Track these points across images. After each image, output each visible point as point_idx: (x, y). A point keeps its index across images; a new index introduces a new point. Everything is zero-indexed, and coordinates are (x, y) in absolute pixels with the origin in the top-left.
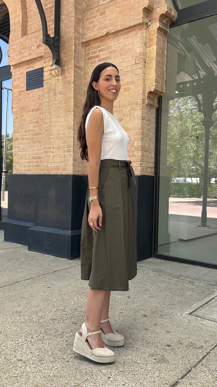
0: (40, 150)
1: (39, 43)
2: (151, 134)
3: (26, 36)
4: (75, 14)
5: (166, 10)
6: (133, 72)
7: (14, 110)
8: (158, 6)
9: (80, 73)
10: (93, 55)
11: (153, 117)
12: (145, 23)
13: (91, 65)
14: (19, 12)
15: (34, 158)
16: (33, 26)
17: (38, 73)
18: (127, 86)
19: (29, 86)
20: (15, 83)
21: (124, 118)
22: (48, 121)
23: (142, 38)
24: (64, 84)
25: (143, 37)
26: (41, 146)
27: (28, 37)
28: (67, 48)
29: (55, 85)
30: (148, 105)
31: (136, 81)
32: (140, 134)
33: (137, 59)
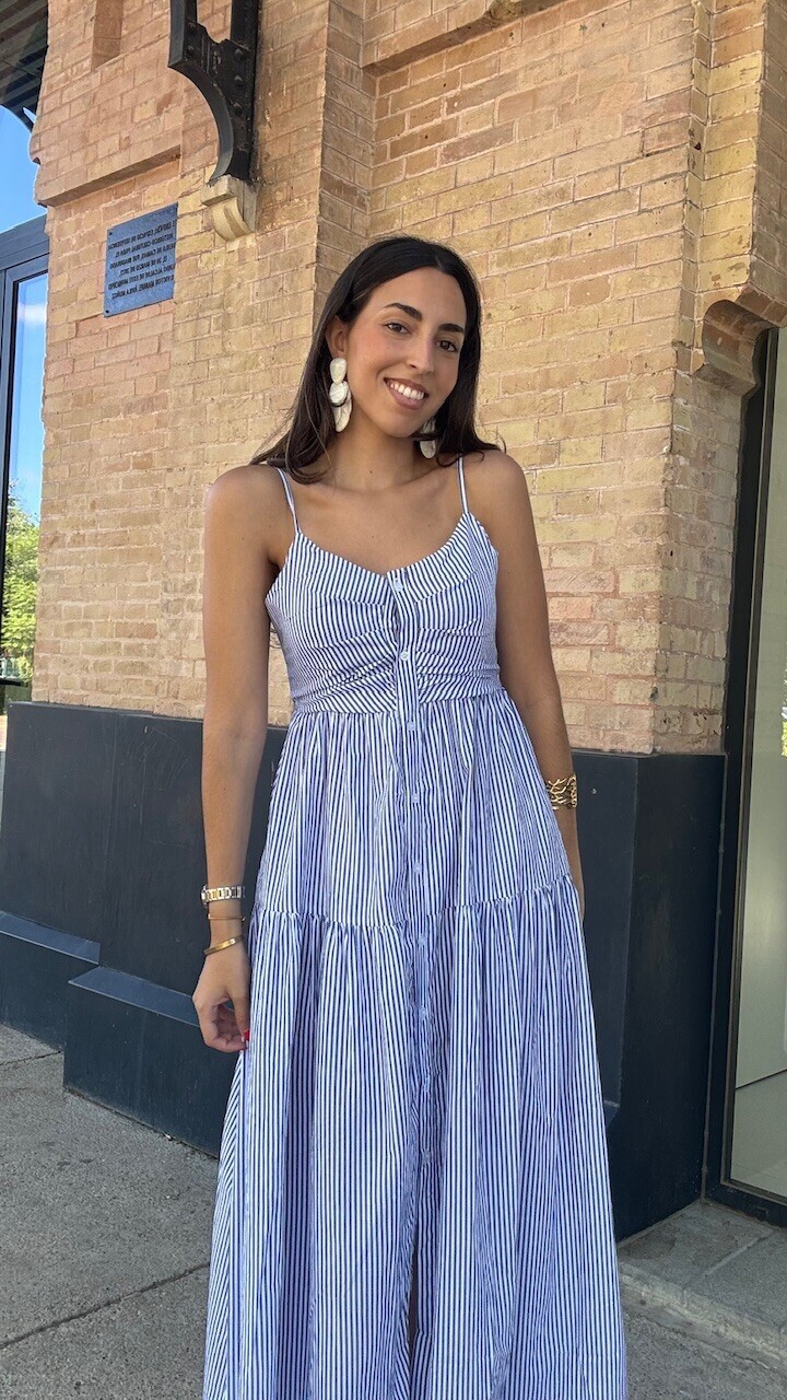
0: (150, 593)
2: (714, 529)
3: (114, 63)
6: (628, 202)
7: (53, 406)
9: (353, 216)
10: (417, 129)
11: (725, 440)
13: (408, 176)
15: (122, 630)
16: (145, 17)
17: (158, 230)
18: (591, 276)
19: (118, 295)
20: (61, 283)
21: (566, 444)
23: (684, 16)
24: (267, 275)
25: (686, 12)
26: (155, 577)
27: (123, 68)
28: (293, 93)
29: (228, 281)
30: (705, 372)
31: (641, 246)
32: (653, 532)
33: (656, 131)
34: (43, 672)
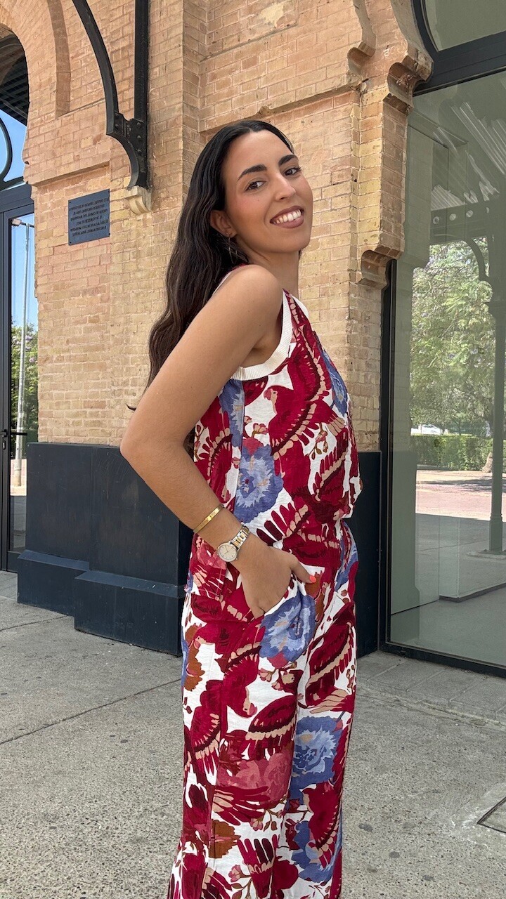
0: (103, 385)
1: (97, 133)
2: (371, 352)
3: (68, 116)
4: (184, 65)
5: (406, 54)
6: (325, 205)
7: (41, 290)
8: (385, 45)
11: (374, 310)
12: (355, 85)
14: (51, 58)
15: (87, 405)
16: (83, 92)
17: (96, 203)
19: (75, 234)
20: (43, 227)
22: (122, 320)
23: (347, 121)
24: (158, 233)
25: (349, 119)
26: (104, 378)
27: (73, 119)
28: (167, 146)
29: (138, 235)
30: (363, 282)
31: (332, 225)
32: (343, 354)
33: (336, 173)
34: (44, 428)
